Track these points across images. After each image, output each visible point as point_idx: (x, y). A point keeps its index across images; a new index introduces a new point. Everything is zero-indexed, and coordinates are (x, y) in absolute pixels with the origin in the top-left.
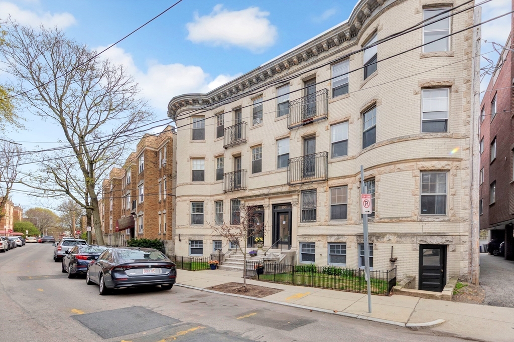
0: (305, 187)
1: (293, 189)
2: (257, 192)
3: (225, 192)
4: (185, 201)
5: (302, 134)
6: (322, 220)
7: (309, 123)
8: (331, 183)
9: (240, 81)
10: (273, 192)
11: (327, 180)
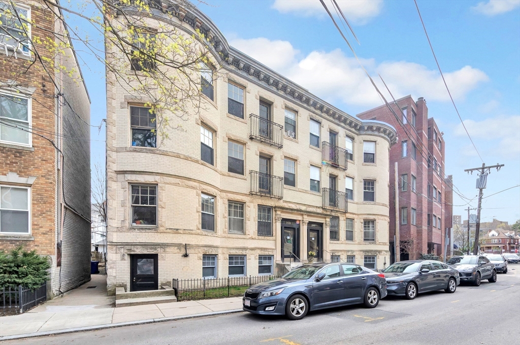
0: (333, 214)
1: (325, 213)
2: (293, 206)
3: (251, 194)
4: (193, 188)
5: (331, 172)
6: (343, 240)
7: (335, 167)
8: (348, 215)
9: (284, 82)
10: (309, 211)
11: (346, 212)
